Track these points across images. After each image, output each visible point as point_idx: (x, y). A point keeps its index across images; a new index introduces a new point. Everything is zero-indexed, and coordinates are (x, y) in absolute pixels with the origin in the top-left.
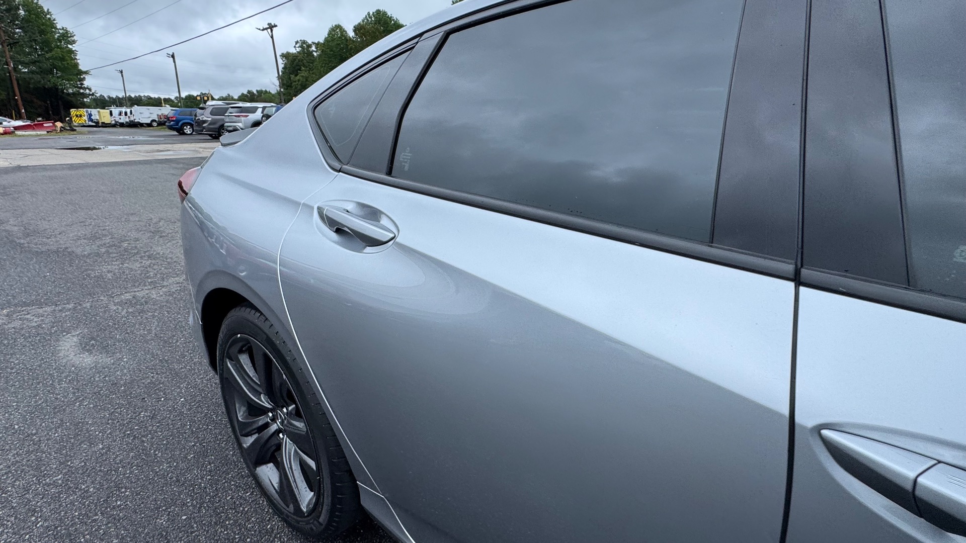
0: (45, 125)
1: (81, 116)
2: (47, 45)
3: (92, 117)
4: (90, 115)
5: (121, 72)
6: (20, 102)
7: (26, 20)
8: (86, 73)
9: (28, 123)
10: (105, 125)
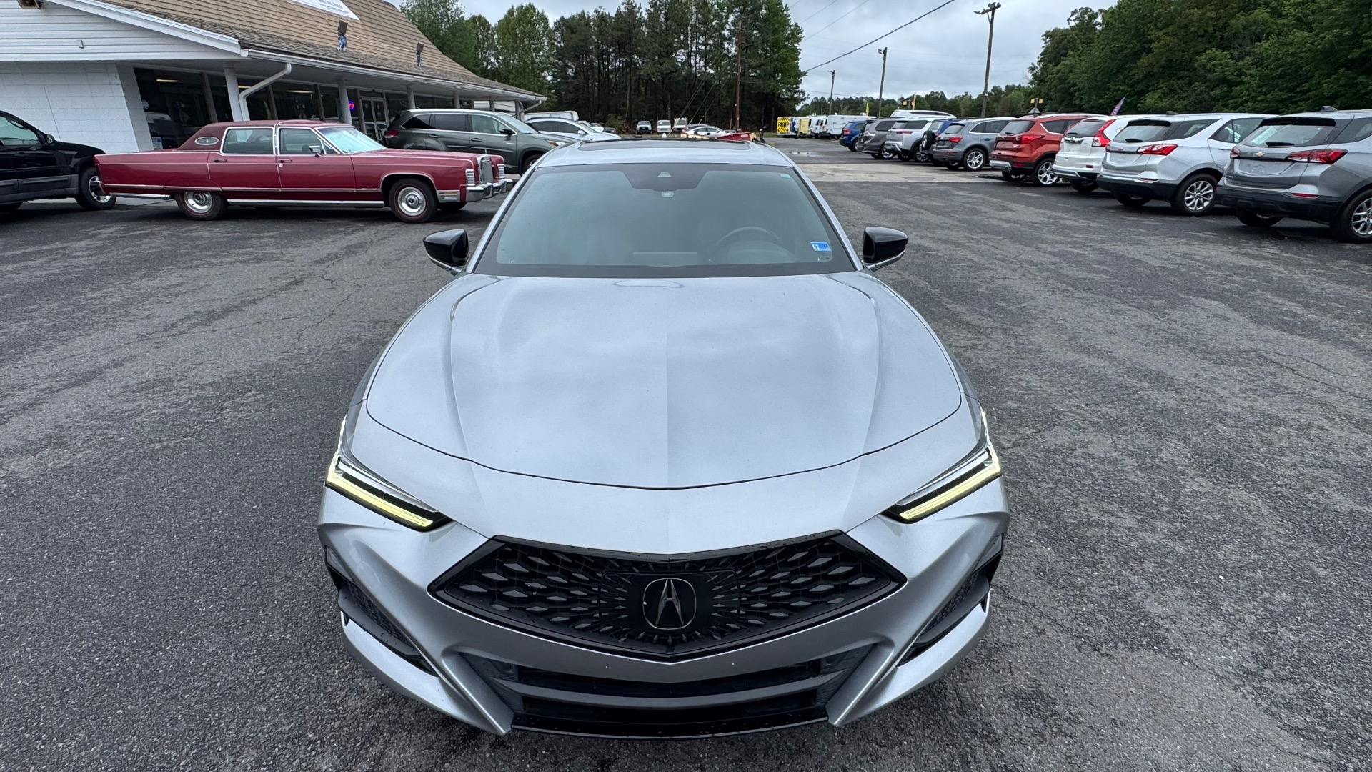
0: (742, 136)
1: (785, 124)
2: (776, 46)
3: (795, 126)
4: (794, 123)
5: (833, 73)
6: (738, 110)
7: (765, 20)
8: (804, 74)
9: (730, 133)
10: (803, 136)
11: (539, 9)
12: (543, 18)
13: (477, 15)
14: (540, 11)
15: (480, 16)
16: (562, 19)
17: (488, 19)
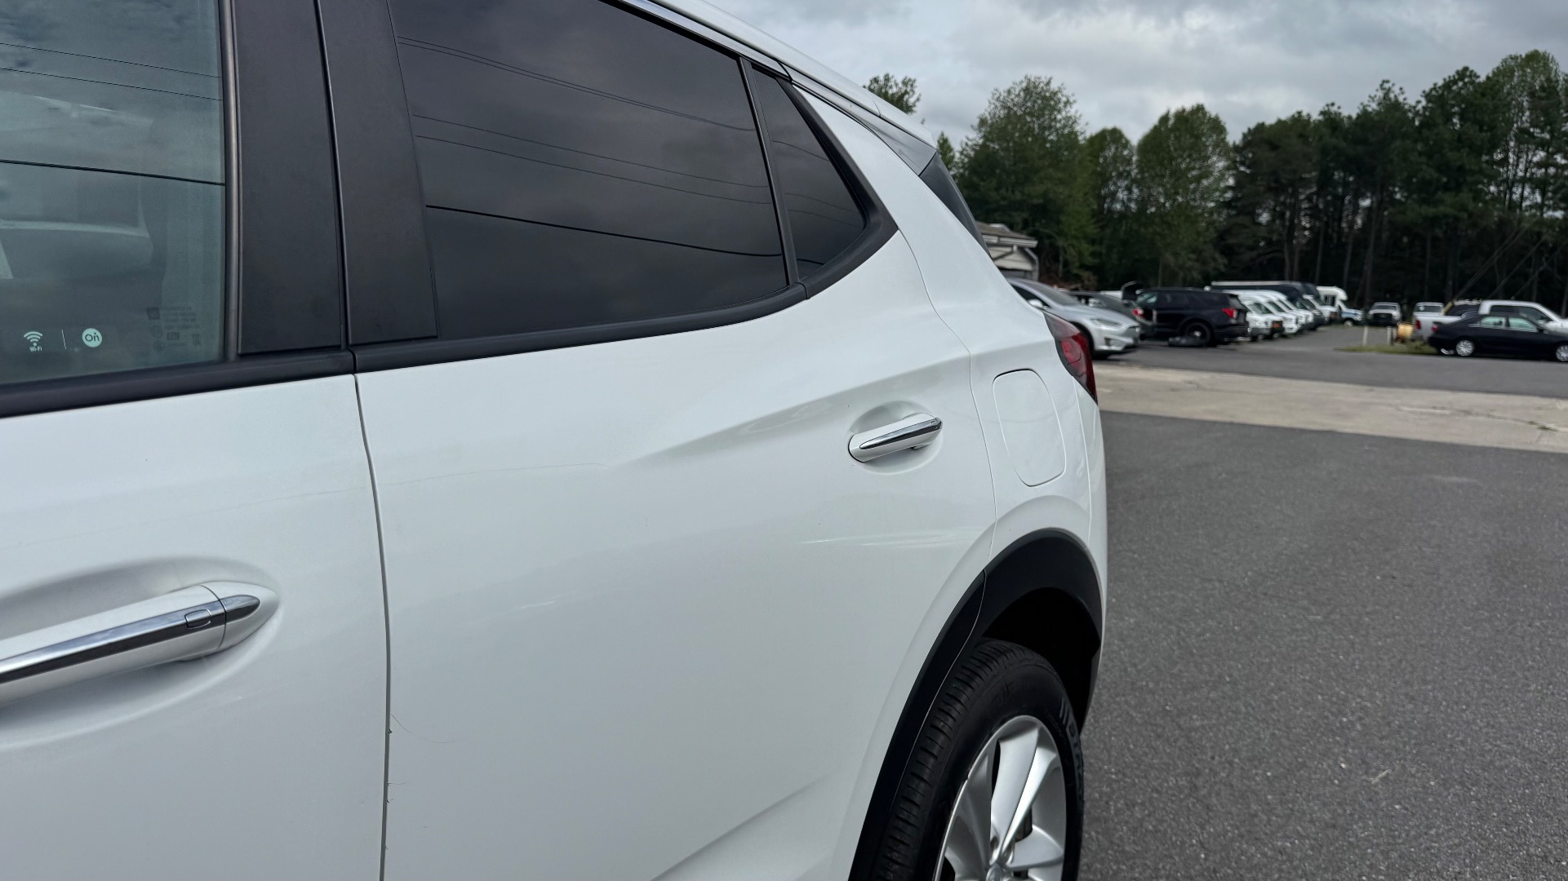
11: (1212, 110)
12: (1217, 127)
13: (1110, 126)
14: (1213, 115)
15: (1115, 130)
16: (1261, 127)
17: (1125, 133)
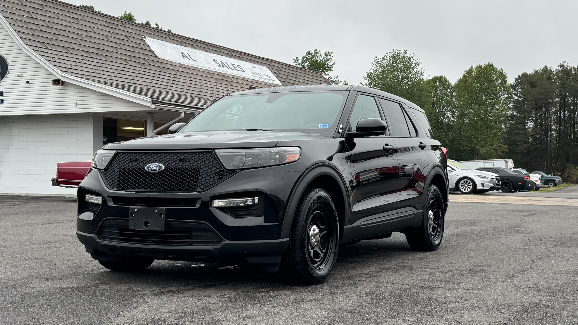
11: (498, 67)
12: (502, 75)
15: (441, 77)
17: (449, 79)
